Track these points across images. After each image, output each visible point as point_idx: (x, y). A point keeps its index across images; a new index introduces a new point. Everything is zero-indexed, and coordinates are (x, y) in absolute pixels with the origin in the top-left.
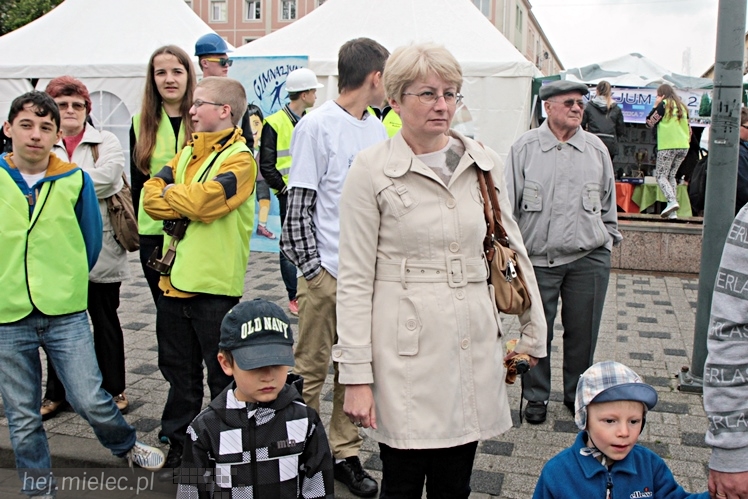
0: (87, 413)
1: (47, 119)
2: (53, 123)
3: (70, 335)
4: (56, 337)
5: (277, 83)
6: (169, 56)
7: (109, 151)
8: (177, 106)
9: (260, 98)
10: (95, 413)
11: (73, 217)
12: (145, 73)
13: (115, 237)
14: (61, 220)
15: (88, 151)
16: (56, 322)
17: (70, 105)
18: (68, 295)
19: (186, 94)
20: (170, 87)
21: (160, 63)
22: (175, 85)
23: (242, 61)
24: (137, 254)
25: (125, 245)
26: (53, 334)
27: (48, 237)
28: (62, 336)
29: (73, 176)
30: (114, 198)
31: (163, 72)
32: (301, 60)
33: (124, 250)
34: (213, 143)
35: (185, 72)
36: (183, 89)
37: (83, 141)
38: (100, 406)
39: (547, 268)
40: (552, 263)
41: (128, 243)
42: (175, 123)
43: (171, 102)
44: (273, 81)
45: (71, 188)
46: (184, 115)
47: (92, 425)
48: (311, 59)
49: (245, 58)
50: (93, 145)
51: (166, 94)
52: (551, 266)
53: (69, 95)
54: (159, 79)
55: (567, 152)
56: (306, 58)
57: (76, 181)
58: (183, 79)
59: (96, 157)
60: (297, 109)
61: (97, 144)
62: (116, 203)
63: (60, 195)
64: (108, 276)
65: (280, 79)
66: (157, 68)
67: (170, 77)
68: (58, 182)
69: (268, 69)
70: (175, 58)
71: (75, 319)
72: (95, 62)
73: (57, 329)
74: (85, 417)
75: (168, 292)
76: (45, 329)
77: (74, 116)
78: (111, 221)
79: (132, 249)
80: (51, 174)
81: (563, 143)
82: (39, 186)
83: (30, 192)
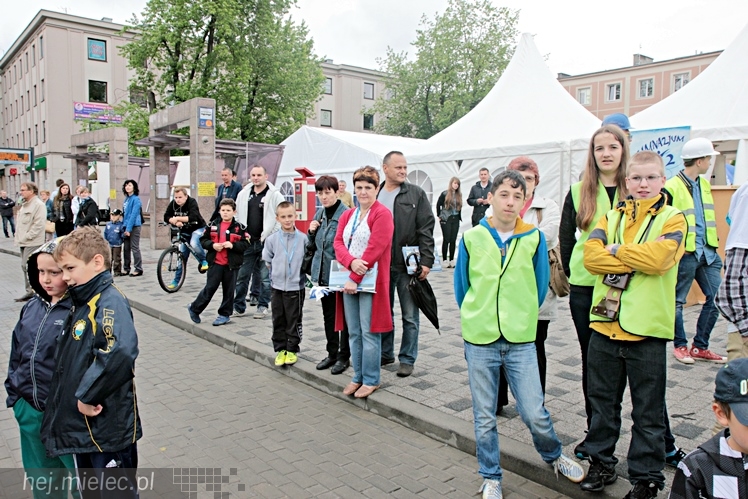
0: (532, 424)
1: (518, 190)
2: (522, 193)
3: (523, 360)
4: (513, 359)
6: (607, 134)
7: (551, 214)
8: (613, 176)
10: (537, 425)
11: (531, 266)
12: (588, 146)
14: (523, 268)
15: (534, 212)
16: (515, 348)
18: (525, 328)
19: (620, 165)
20: (606, 160)
21: (599, 141)
22: (611, 159)
24: (566, 300)
25: (556, 291)
26: (511, 357)
27: (513, 281)
28: (517, 359)
29: (533, 235)
31: (601, 148)
32: (683, 131)
33: (555, 294)
34: (648, 208)
35: (620, 147)
36: (617, 163)
37: (532, 206)
38: (541, 419)
41: (558, 290)
42: (611, 192)
43: (606, 173)
45: (531, 243)
46: (619, 185)
47: (533, 434)
48: (693, 129)
51: (602, 166)
53: (523, 170)
54: (598, 154)
56: (689, 128)
57: (534, 238)
58: (618, 152)
59: (540, 219)
60: (691, 174)
61: (541, 209)
62: (552, 257)
63: (524, 249)
65: (662, 149)
66: (596, 145)
67: (607, 152)
68: (522, 239)
69: (651, 141)
70: (612, 136)
71: (527, 347)
72: (502, 145)
73: (514, 354)
74: (529, 427)
75: (614, 336)
76: (506, 353)
79: (562, 295)
80: (518, 233)
82: (509, 241)
83: (503, 246)
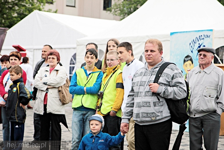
5: (199, 44)
6: (112, 41)
7: (61, 72)
9: (192, 52)
13: (60, 100)
15: (56, 72)
17: (51, 58)
23: (185, 33)
30: (61, 87)
31: (110, 46)
32: (210, 32)
37: (55, 69)
39: (193, 118)
40: (195, 116)
44: (198, 43)
49: (186, 32)
50: (57, 71)
52: (194, 117)
53: (51, 55)
55: (203, 73)
56: (212, 30)
59: (57, 74)
61: (58, 70)
62: (60, 89)
64: (56, 111)
65: (201, 42)
67: (112, 48)
69: (196, 37)
70: (114, 42)
77: (52, 61)
78: (59, 94)
81: (202, 70)
82: (90, 74)
83: (88, 76)
